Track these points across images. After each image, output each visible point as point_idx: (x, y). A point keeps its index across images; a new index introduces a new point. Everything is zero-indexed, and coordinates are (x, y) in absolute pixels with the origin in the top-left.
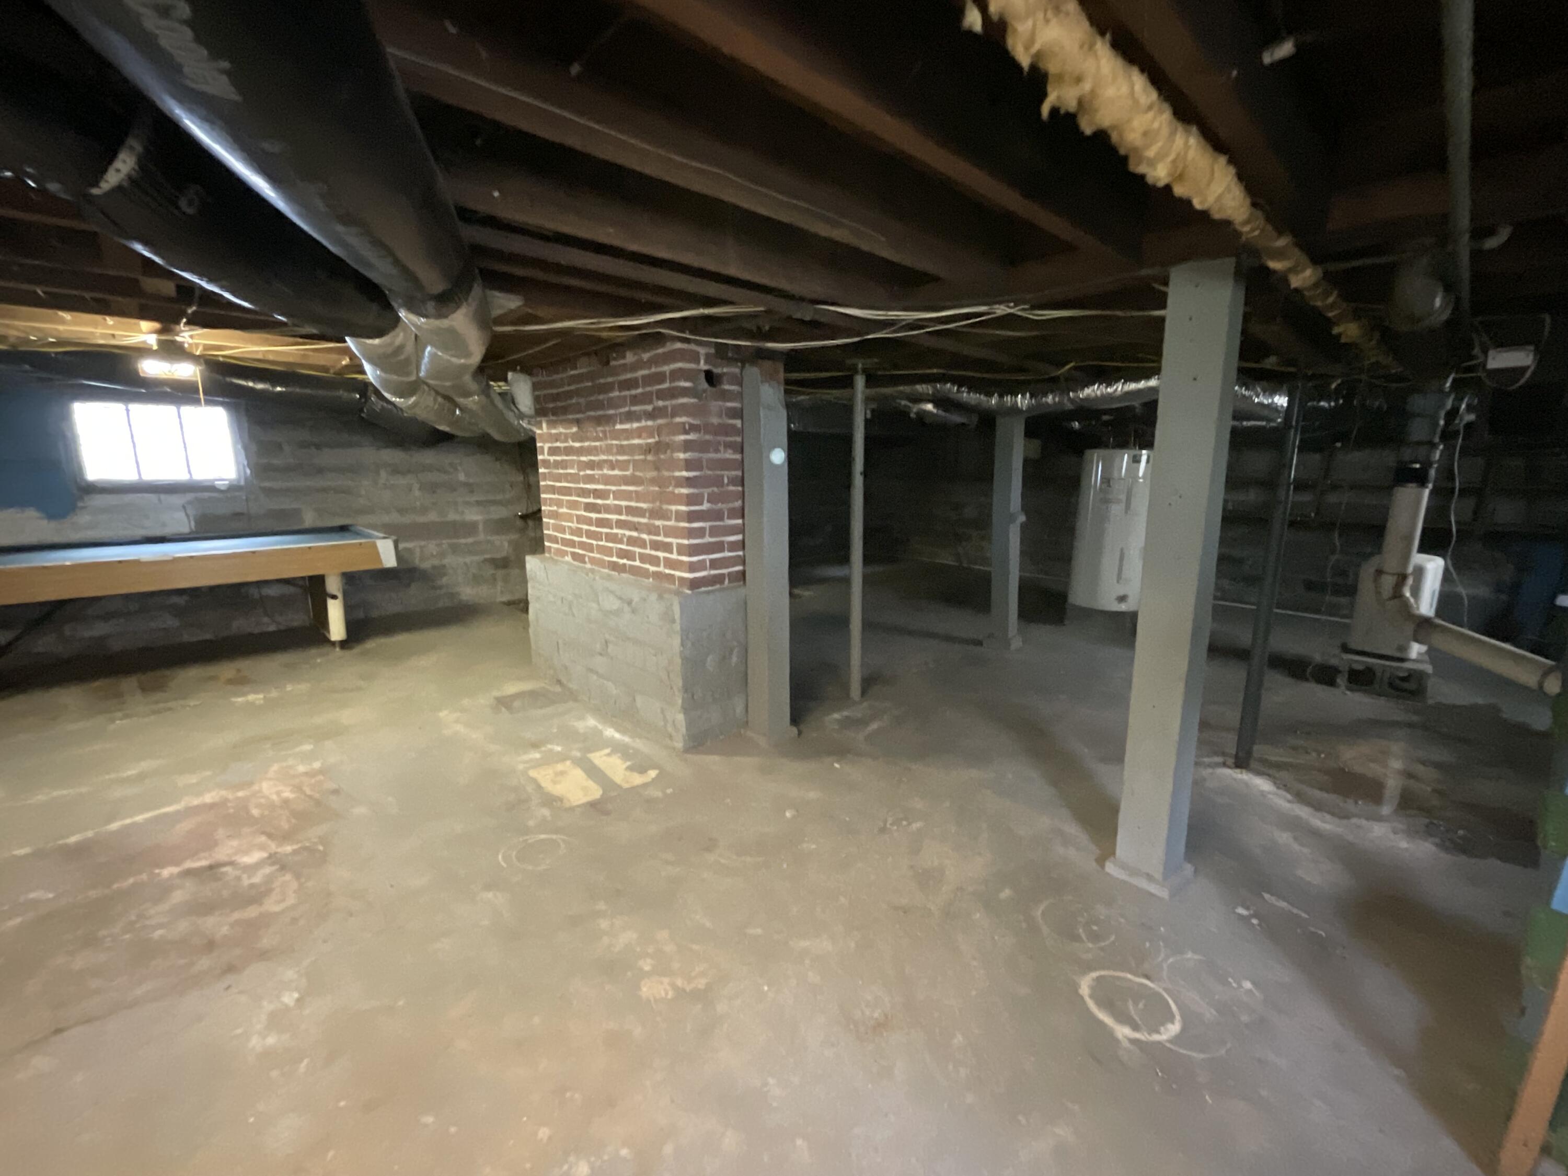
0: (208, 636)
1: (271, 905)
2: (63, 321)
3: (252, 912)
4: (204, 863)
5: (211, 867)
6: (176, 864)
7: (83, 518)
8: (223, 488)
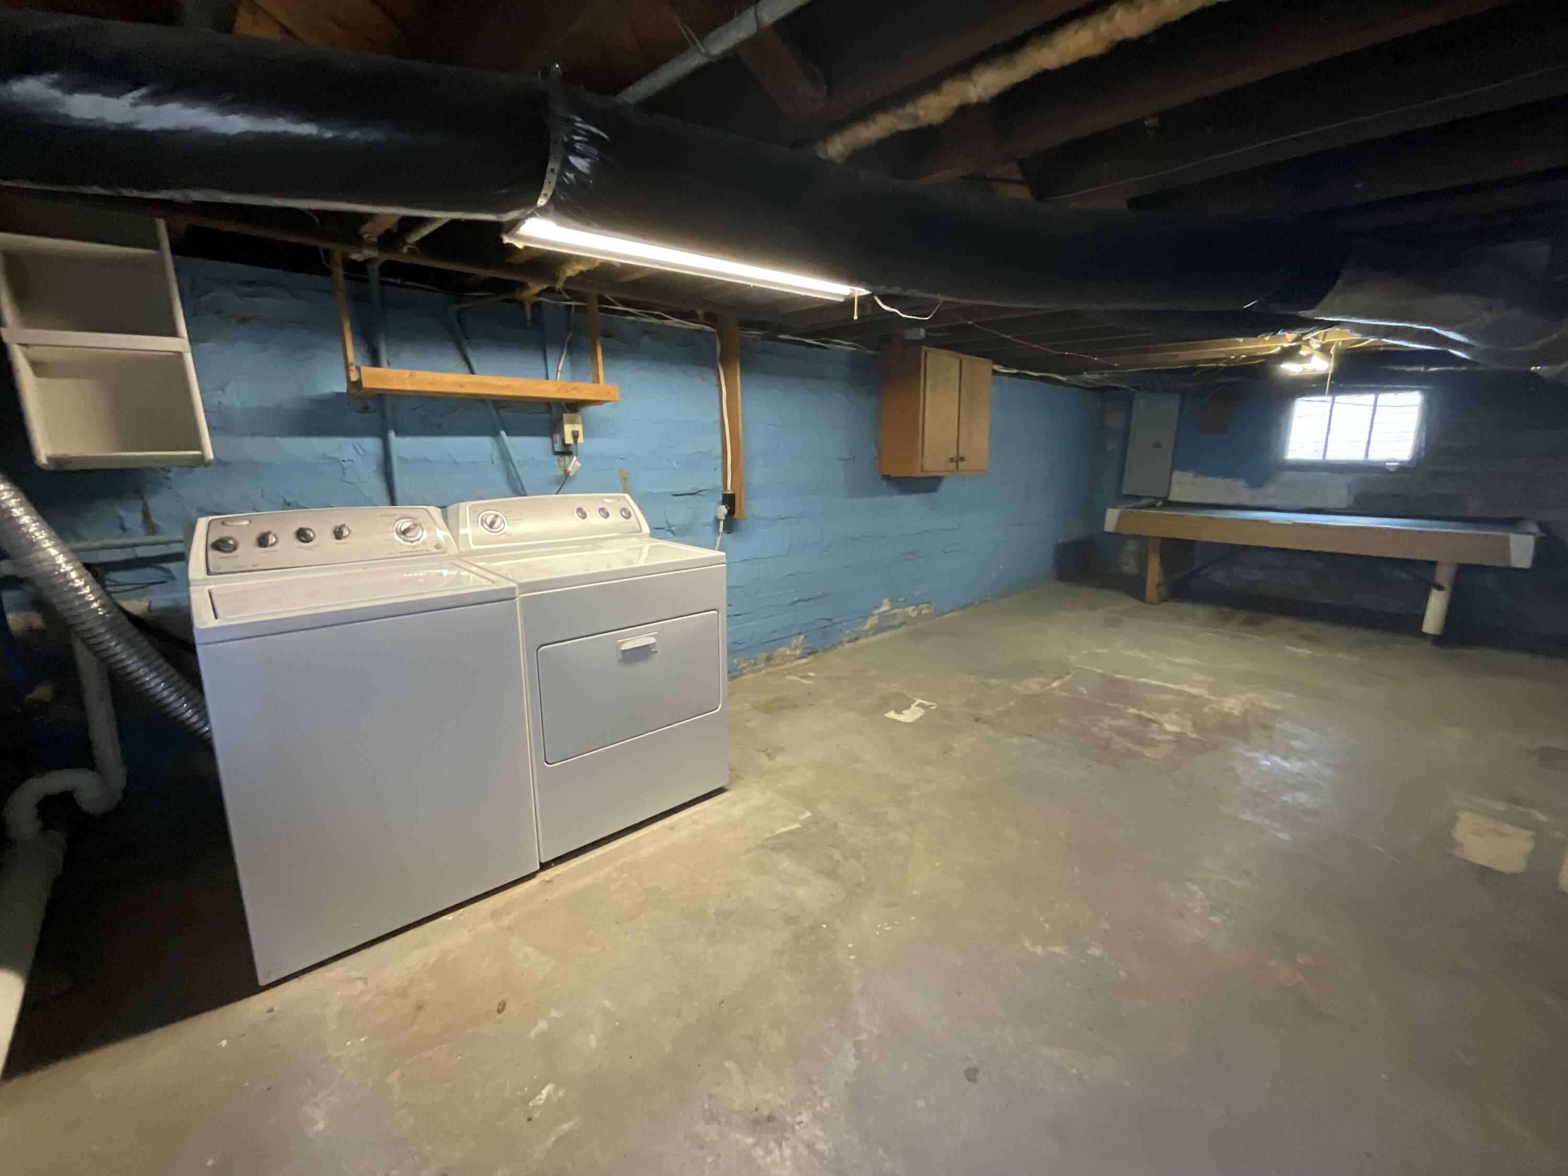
0: (1329, 601)
1: (1148, 753)
2: (1238, 344)
3: (1136, 748)
4: (1150, 716)
5: (1150, 720)
6: (1139, 709)
7: (1270, 489)
8: (1391, 470)
